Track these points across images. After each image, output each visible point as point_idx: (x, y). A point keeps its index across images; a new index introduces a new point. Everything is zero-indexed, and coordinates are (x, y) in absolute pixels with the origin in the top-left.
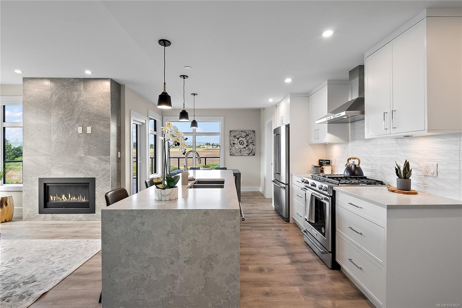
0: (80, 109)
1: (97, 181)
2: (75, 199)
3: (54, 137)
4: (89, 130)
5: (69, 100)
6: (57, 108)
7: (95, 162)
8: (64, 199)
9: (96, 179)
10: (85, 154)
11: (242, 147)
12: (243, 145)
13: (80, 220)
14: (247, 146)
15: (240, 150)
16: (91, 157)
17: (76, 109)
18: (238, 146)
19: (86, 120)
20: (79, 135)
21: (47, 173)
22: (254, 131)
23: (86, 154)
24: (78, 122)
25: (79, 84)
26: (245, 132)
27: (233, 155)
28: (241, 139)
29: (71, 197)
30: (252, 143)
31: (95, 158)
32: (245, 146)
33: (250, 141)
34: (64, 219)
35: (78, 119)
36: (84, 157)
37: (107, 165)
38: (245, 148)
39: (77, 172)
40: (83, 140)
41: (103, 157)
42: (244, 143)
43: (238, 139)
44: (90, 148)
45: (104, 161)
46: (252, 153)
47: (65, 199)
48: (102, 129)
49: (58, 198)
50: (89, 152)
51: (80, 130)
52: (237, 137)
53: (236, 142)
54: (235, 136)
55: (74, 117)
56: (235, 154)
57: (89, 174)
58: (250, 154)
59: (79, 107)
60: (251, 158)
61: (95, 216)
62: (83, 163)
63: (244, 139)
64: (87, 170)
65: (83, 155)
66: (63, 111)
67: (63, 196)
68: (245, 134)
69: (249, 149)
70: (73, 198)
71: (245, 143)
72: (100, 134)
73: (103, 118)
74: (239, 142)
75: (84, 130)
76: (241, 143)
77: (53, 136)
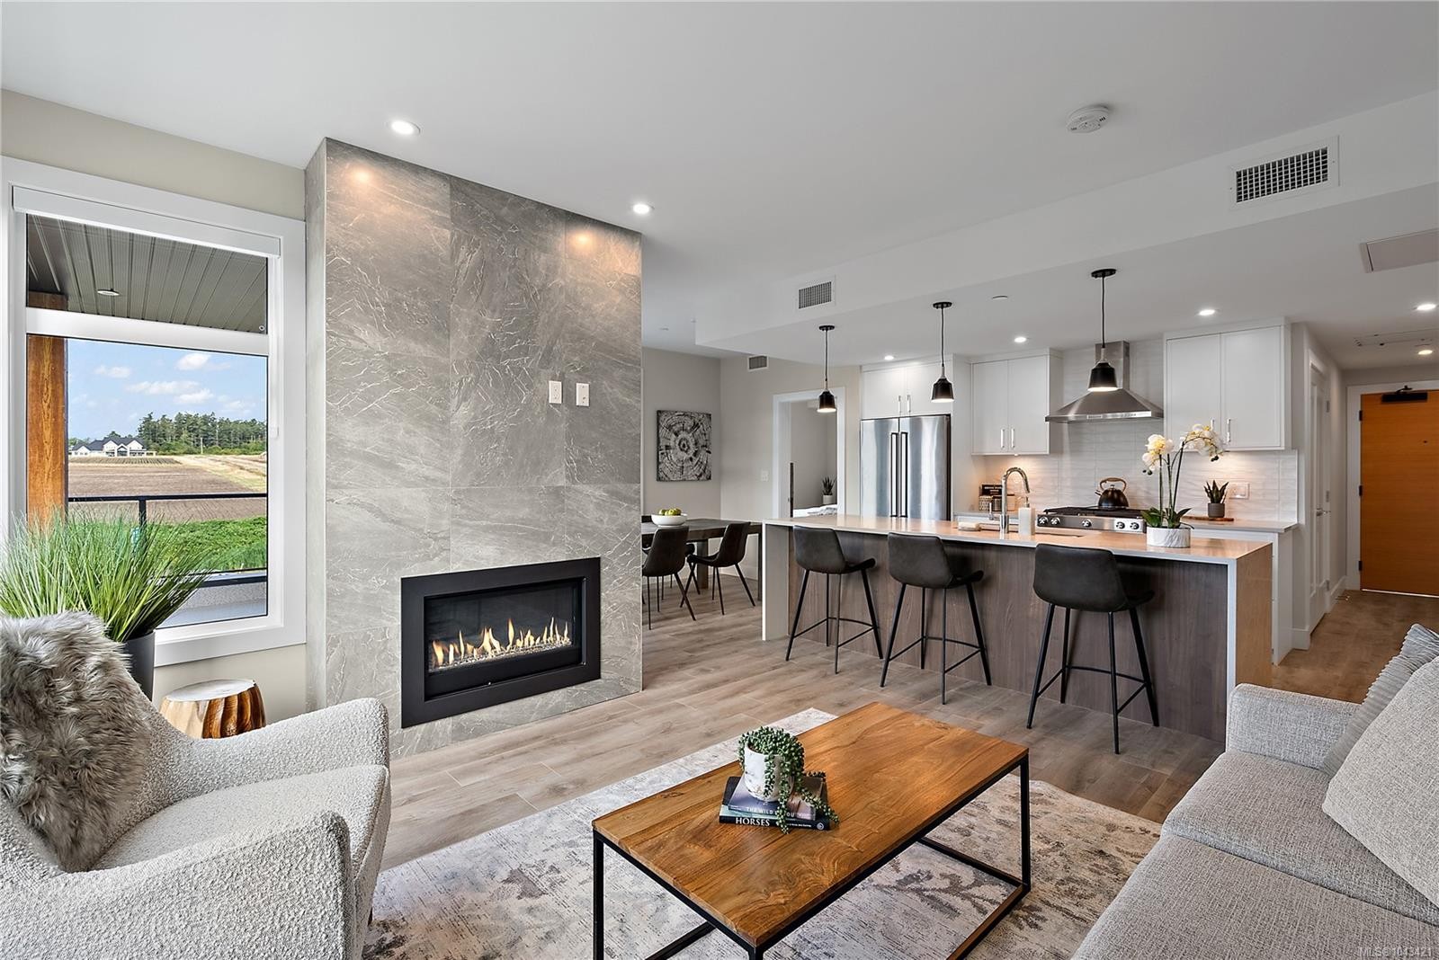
0: (557, 316)
1: (604, 570)
2: (532, 643)
3: (461, 414)
4: (582, 394)
5: (520, 279)
6: (474, 298)
7: (599, 506)
8: (488, 648)
9: (602, 561)
10: (567, 477)
11: (686, 456)
12: (686, 452)
13: (557, 712)
14: (696, 454)
15: (680, 465)
16: (588, 489)
17: (543, 317)
18: (677, 455)
19: (572, 360)
20: (550, 410)
21: (436, 555)
22: (709, 416)
23: (573, 479)
24: (549, 362)
25: (551, 226)
26: (691, 418)
27: (665, 481)
28: (683, 435)
29: (517, 636)
30: (706, 446)
31: (599, 493)
32: (691, 452)
33: (701, 442)
34: (500, 726)
35: (549, 350)
36: (569, 489)
37: (633, 512)
38: (691, 459)
39: (544, 542)
40: (563, 426)
41: (621, 487)
42: (689, 448)
43: (676, 434)
44: (585, 456)
45: (625, 499)
46: (705, 475)
47: (493, 648)
48: (620, 396)
49: (465, 646)
50: (580, 472)
51: (554, 392)
52: (675, 429)
53: (672, 444)
54: (670, 427)
55: (534, 342)
56: (670, 475)
57: (581, 546)
58: (701, 475)
59: (552, 309)
60: (703, 486)
61: (599, 687)
62: (562, 511)
63: (689, 436)
64: (576, 532)
65: (562, 482)
66: (497, 314)
67: (486, 635)
68: (691, 423)
69: (700, 463)
70: (524, 637)
71: (691, 446)
72: (612, 410)
73: (621, 358)
74: (679, 445)
75: (568, 395)
76: (684, 448)
77: (458, 407)
